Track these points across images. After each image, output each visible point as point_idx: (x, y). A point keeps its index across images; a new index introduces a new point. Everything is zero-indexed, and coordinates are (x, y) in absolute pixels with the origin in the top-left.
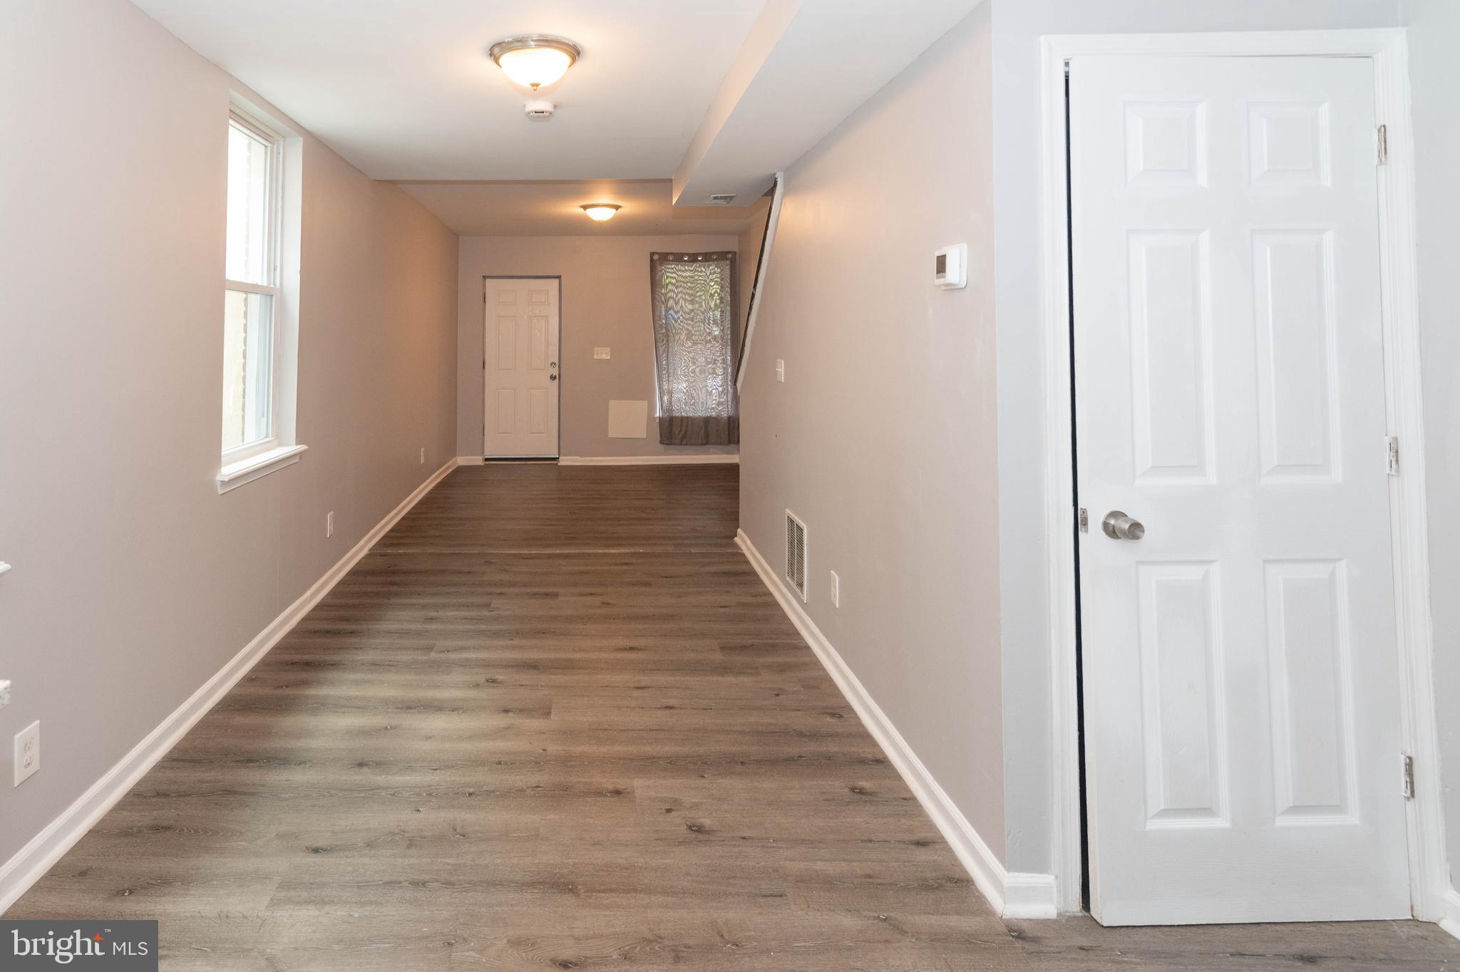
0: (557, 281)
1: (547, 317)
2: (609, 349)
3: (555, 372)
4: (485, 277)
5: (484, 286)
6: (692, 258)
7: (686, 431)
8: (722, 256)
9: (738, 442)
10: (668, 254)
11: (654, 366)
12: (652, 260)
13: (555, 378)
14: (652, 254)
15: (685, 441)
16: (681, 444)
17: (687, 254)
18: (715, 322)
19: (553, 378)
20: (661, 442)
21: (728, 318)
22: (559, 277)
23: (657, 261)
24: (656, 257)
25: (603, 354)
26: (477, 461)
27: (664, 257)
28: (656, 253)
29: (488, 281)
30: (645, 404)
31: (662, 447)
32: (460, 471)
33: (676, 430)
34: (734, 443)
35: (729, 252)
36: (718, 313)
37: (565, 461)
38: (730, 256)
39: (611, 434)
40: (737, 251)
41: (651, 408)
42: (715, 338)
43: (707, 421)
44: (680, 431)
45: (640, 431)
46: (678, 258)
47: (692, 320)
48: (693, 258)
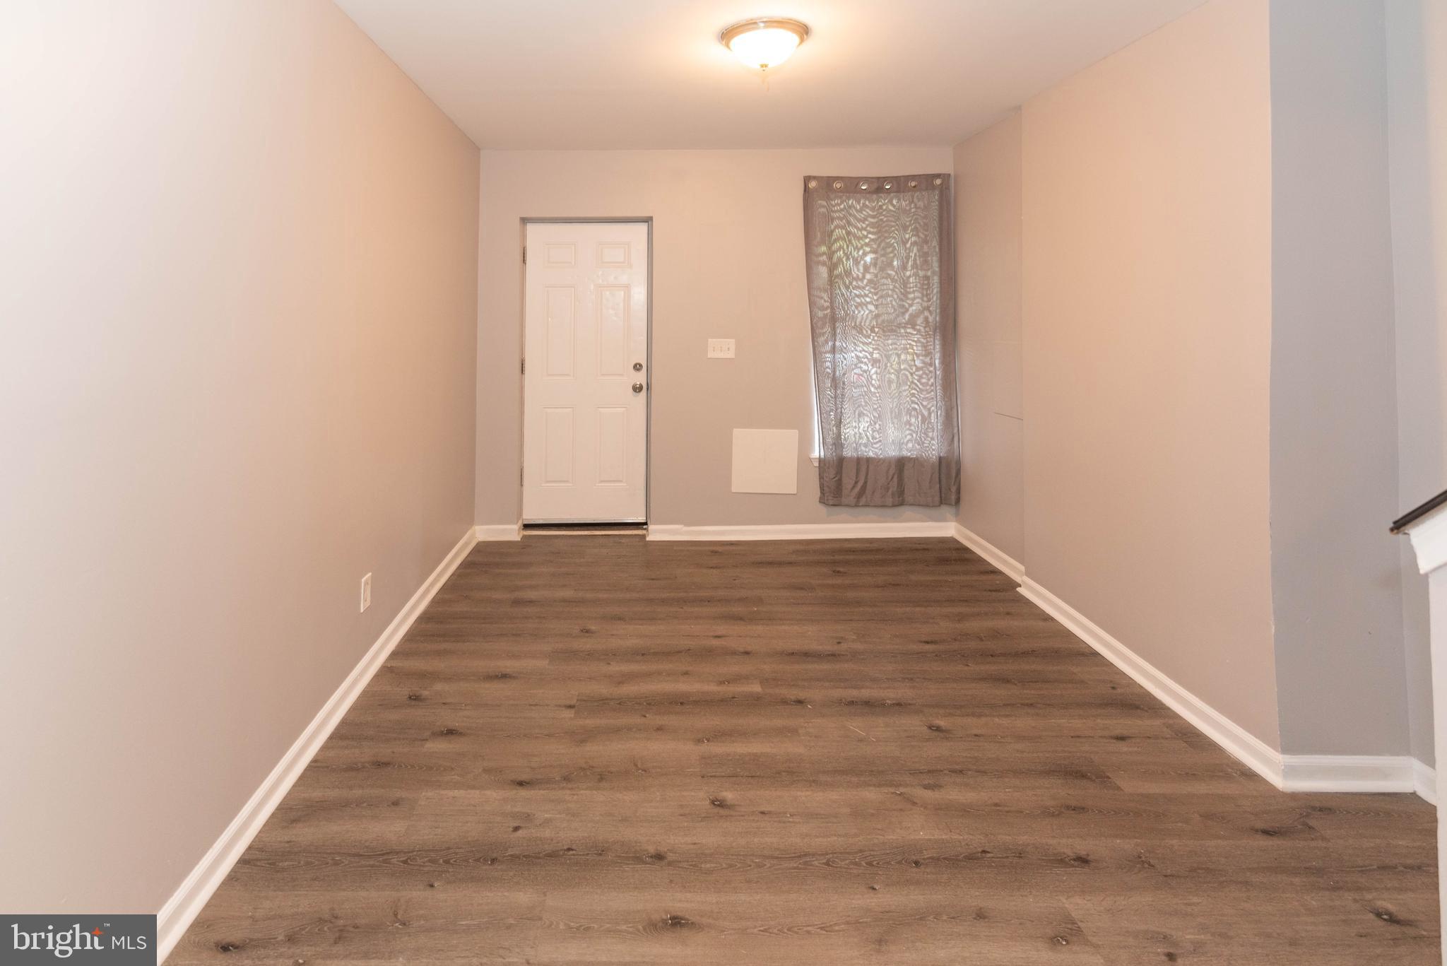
0: (643, 228)
1: (627, 288)
2: (732, 341)
3: (640, 378)
4: (524, 221)
5: (523, 236)
6: (875, 186)
7: (866, 482)
8: (926, 181)
9: (958, 501)
11: (809, 370)
13: (641, 388)
14: (807, 180)
15: (863, 501)
16: (856, 506)
19: (637, 389)
20: (822, 500)
22: (648, 220)
24: (813, 184)
25: (722, 349)
26: (511, 532)
28: (814, 178)
29: (531, 228)
30: (792, 435)
31: (823, 509)
32: (482, 549)
33: (848, 482)
34: (950, 505)
35: (938, 176)
37: (657, 533)
38: (938, 182)
39: (736, 488)
40: (952, 174)
43: (901, 464)
44: (856, 483)
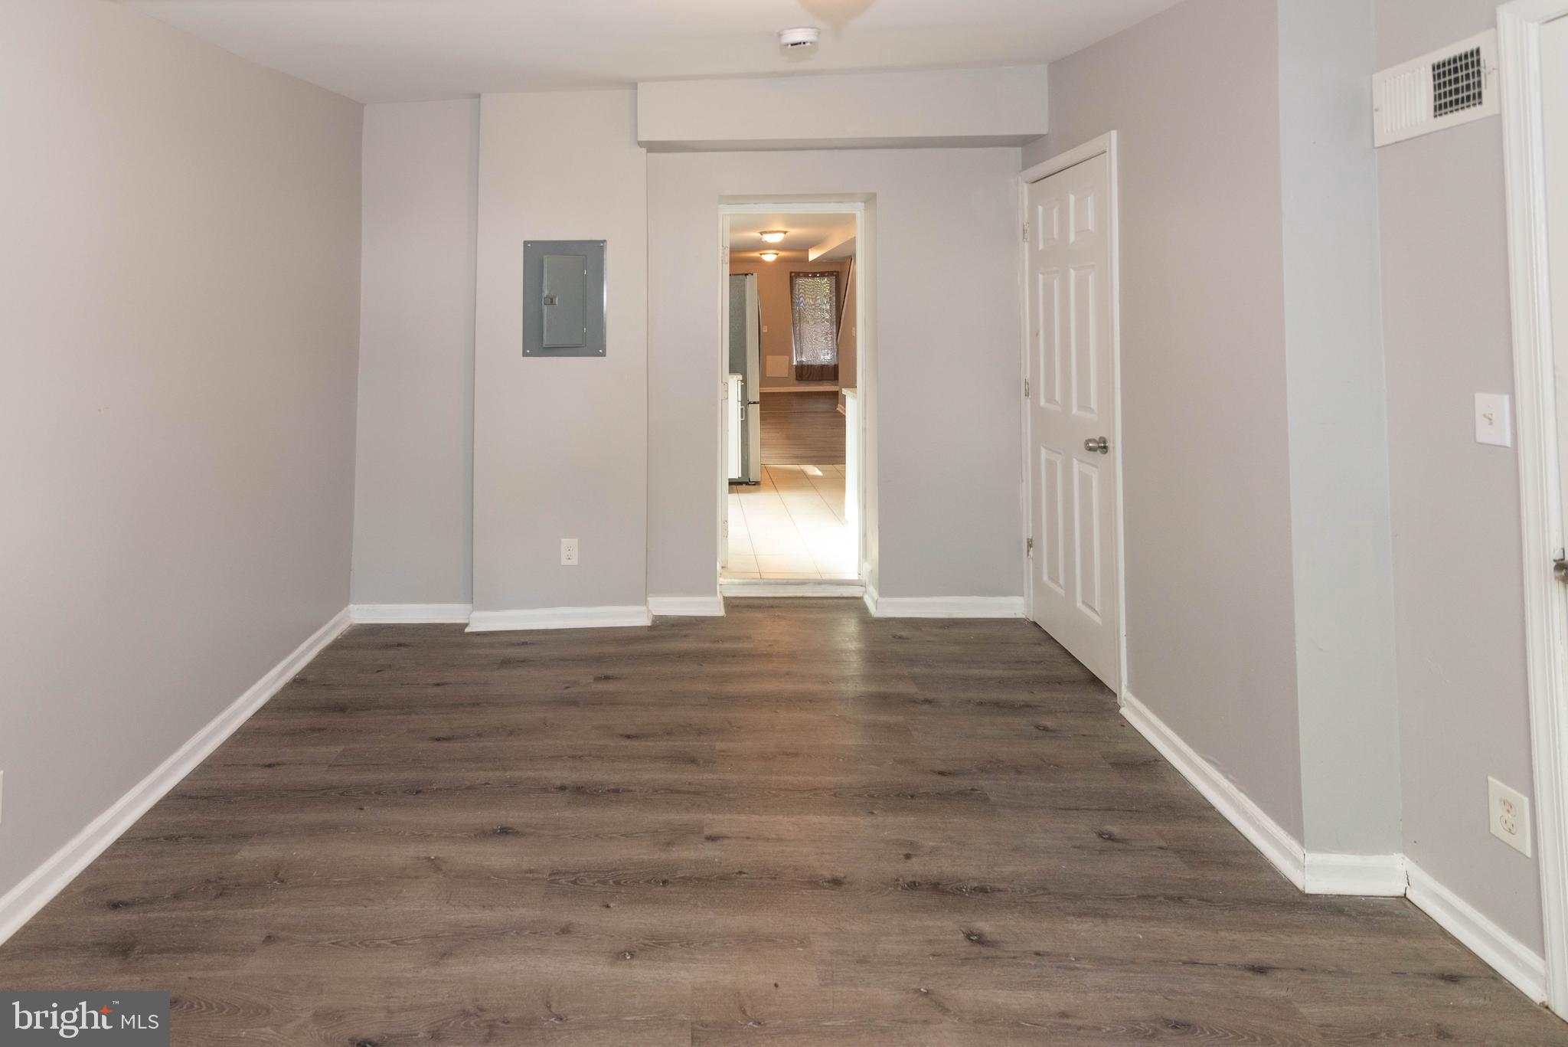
10: (799, 273)
12: (791, 276)
17: (811, 273)
18: (827, 311)
21: (834, 309)
23: (794, 276)
27: (798, 275)
36: (828, 307)
41: (791, 359)
42: (827, 320)
45: (784, 373)
46: (806, 275)
47: (813, 309)
48: (814, 275)
